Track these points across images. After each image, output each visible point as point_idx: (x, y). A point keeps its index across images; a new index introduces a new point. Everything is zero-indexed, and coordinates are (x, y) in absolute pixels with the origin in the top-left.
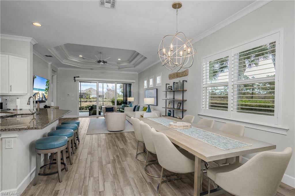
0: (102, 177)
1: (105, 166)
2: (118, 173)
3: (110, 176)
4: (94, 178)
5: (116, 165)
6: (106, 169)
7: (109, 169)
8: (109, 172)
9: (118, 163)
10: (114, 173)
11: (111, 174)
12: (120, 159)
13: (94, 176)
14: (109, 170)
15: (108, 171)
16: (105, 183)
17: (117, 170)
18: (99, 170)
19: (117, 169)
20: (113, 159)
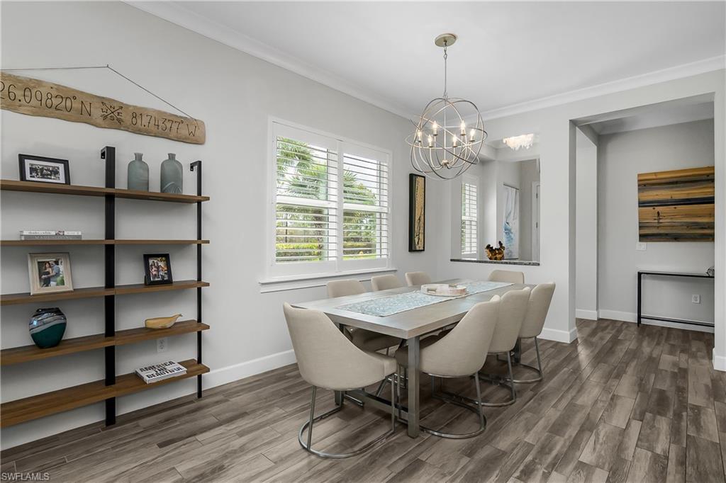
0: (626, 440)
1: (604, 464)
2: (578, 428)
3: (602, 434)
4: (651, 449)
5: (562, 447)
6: (603, 452)
7: (594, 449)
8: (601, 441)
9: (551, 450)
10: (587, 435)
11: (597, 435)
12: (529, 458)
13: (650, 454)
14: (598, 446)
15: (601, 444)
16: (624, 428)
17: (574, 435)
18: (629, 463)
19: (570, 436)
20: (554, 474)
